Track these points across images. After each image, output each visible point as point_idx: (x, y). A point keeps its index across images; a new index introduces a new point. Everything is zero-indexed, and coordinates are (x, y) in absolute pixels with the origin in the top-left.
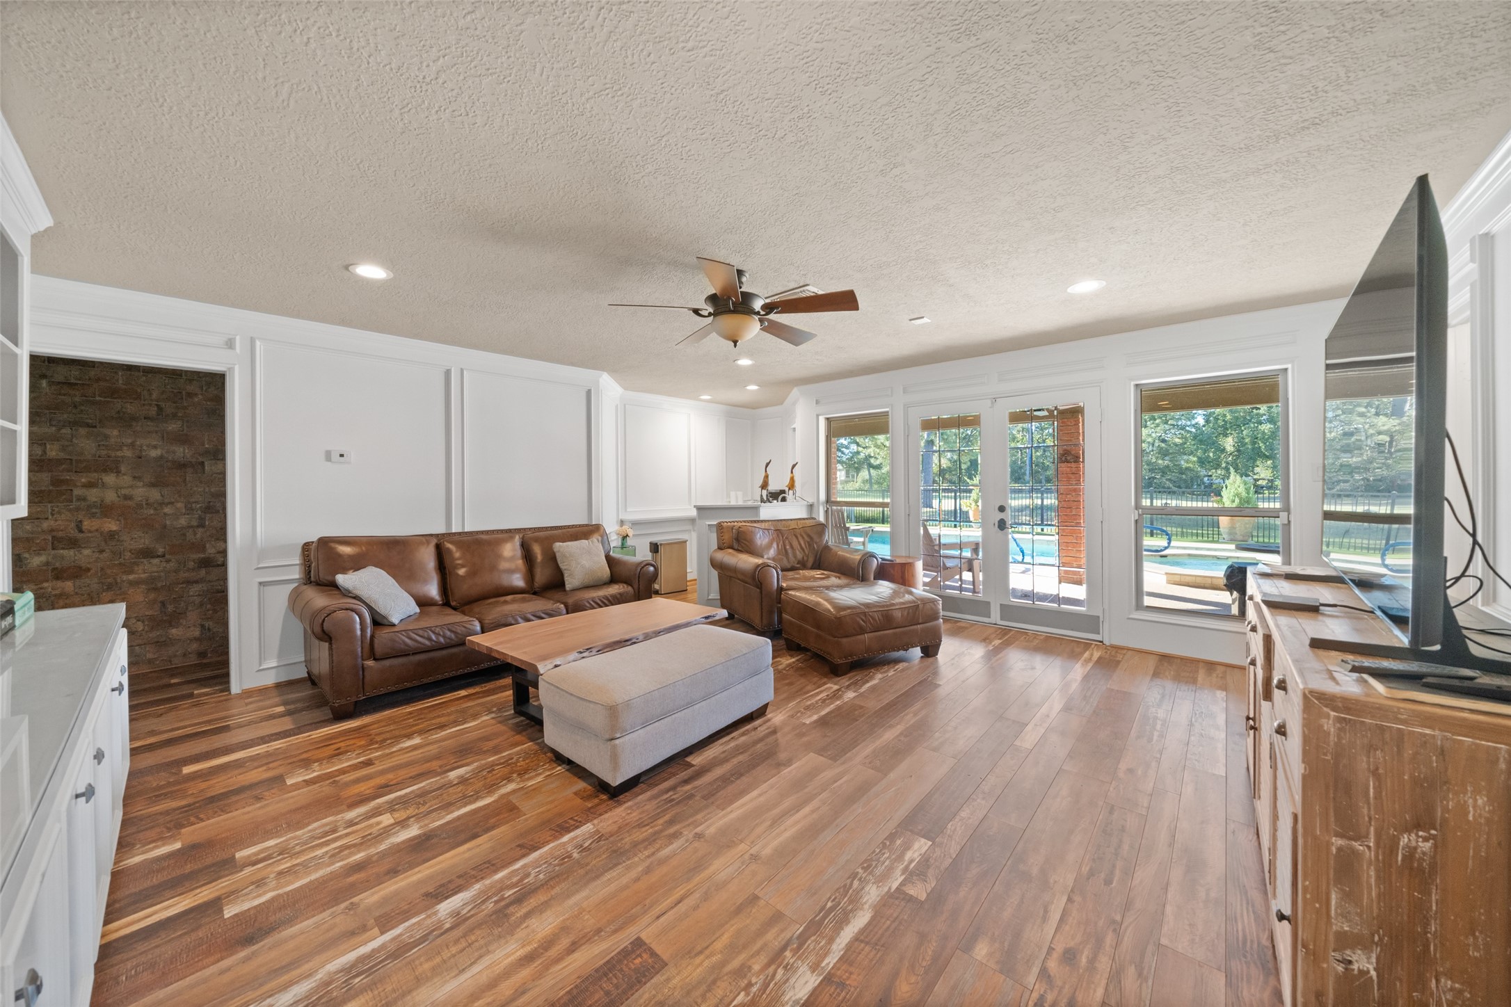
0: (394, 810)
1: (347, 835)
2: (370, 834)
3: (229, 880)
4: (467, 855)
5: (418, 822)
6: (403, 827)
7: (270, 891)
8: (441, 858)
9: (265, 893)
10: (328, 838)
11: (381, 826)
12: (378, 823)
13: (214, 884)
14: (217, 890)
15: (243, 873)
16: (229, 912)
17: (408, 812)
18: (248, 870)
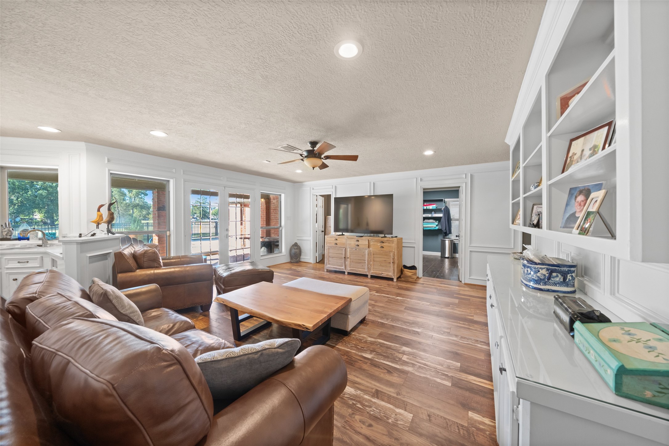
0: (400, 359)
1: (418, 362)
2: (413, 357)
3: (456, 376)
4: (404, 334)
5: (400, 350)
6: (405, 352)
7: (447, 362)
8: (408, 338)
9: (449, 363)
10: (423, 366)
11: (408, 357)
12: (408, 358)
13: (461, 378)
14: (460, 375)
15: (451, 375)
16: (459, 364)
17: (397, 355)
18: (450, 374)
